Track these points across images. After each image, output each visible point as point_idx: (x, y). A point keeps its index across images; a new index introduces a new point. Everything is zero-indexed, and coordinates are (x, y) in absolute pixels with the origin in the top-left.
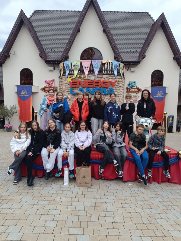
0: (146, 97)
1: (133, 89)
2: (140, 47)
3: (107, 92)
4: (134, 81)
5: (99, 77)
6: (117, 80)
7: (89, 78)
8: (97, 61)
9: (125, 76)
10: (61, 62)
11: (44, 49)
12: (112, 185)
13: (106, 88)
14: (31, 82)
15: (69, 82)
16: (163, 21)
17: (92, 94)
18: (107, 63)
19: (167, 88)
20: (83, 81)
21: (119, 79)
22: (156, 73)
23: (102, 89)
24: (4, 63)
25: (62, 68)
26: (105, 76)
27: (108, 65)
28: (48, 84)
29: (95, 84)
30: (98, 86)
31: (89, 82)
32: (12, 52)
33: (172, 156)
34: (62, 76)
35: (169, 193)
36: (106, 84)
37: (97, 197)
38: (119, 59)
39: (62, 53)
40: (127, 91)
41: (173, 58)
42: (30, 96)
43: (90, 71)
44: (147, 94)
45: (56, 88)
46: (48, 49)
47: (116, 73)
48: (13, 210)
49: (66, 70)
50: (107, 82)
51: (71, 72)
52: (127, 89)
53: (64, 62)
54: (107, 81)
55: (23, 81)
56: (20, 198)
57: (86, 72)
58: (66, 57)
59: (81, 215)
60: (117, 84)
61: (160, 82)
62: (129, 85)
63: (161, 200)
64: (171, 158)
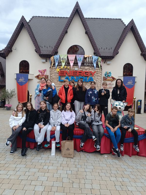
0: (119, 84)
1: (109, 78)
2: (114, 45)
3: (88, 80)
4: (109, 72)
5: (82, 68)
6: (96, 70)
7: (74, 69)
8: (80, 55)
9: (102, 68)
10: (51, 56)
11: (39, 46)
12: (91, 157)
13: (87, 77)
14: (27, 71)
15: (57, 71)
16: (132, 26)
17: (76, 82)
18: (88, 57)
19: (136, 78)
20: (68, 71)
21: (97, 70)
22: (127, 65)
23: (84, 78)
24: (7, 56)
25: (52, 61)
26: (87, 68)
27: (89, 59)
28: (41, 72)
29: (78, 74)
30: (81, 75)
31: (73, 72)
32: (14, 48)
33: (140, 133)
34: (52, 67)
35: (138, 165)
36: (87, 74)
37: (78, 166)
38: (98, 54)
39: (53, 49)
40: (104, 80)
41: (141, 54)
42: (26, 82)
43: (74, 63)
44: (120, 82)
45: (47, 76)
46: (42, 46)
47: (95, 65)
48: (9, 176)
49: (56, 62)
50: (88, 73)
51: (59, 64)
52: (104, 78)
53: (54, 56)
54: (88, 71)
55: (22, 70)
56: (15, 166)
57: (72, 64)
58: (56, 52)
59: (64, 181)
60: (96, 74)
61: (130, 73)
62: (105, 75)
63: (131, 170)
64: (139, 135)
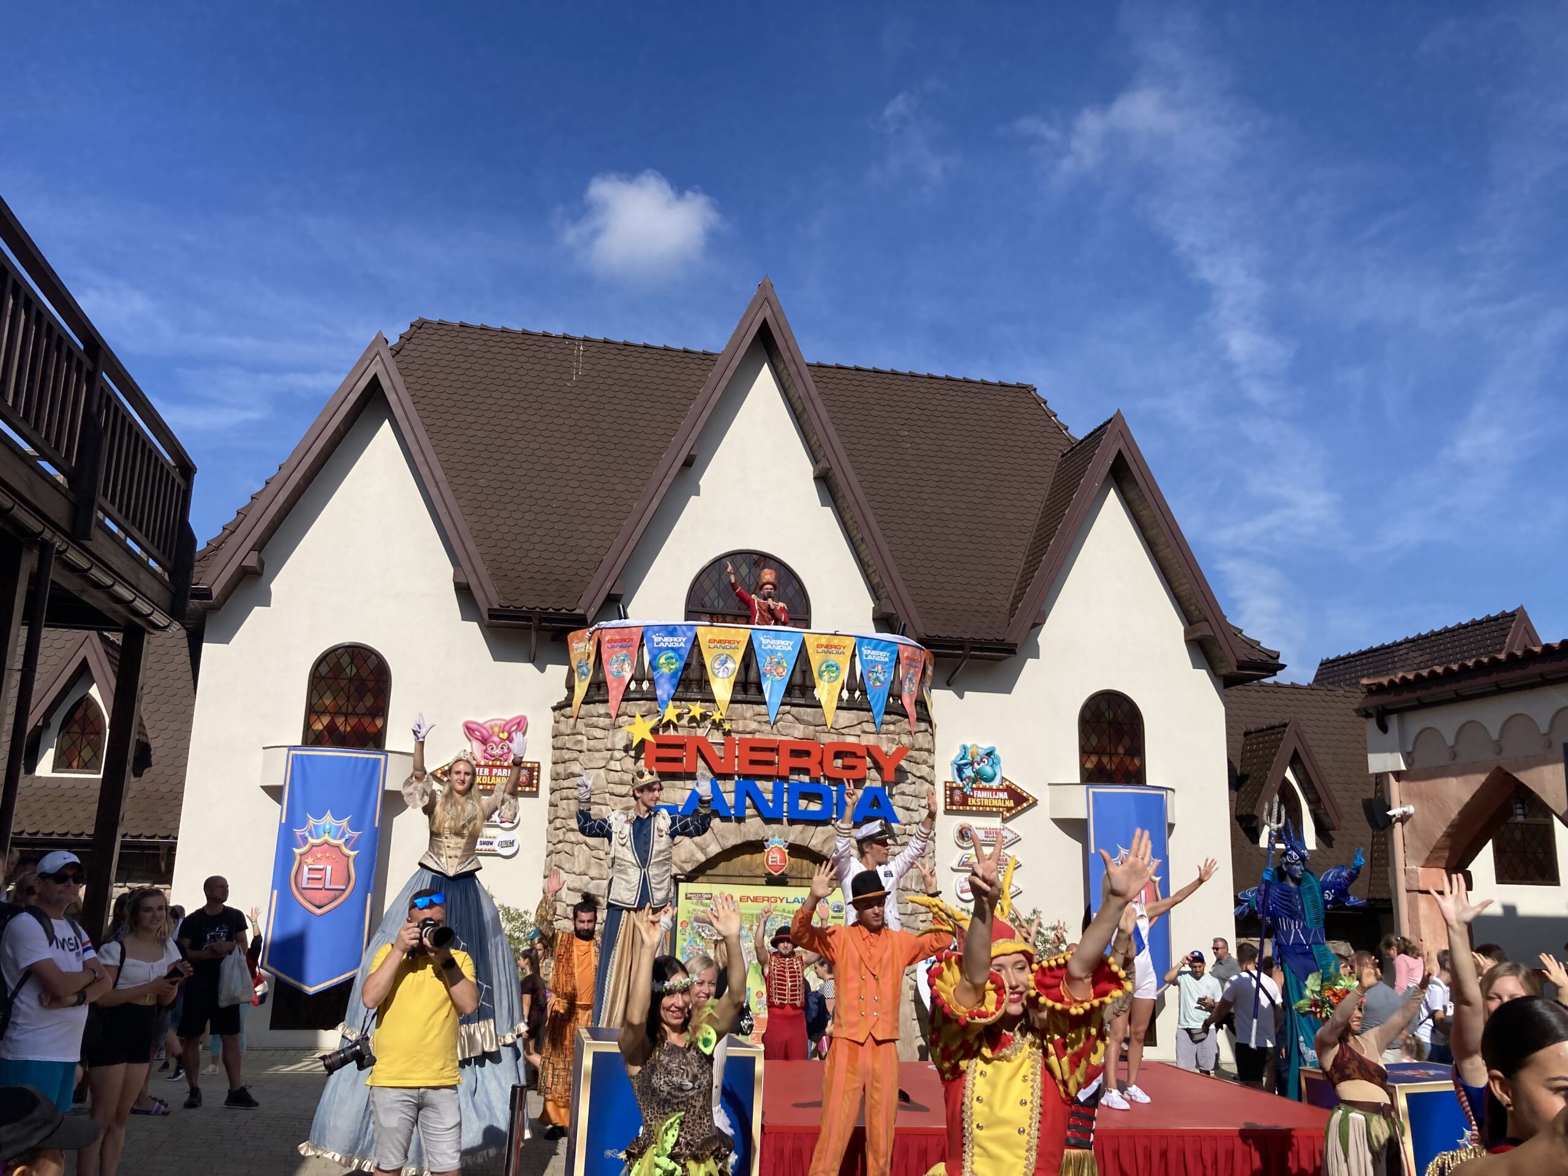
1: (984, 794)
5: (810, 719)
14: (371, 730)
15: (636, 741)
16: (1121, 455)
19: (1169, 793)
22: (1104, 706)
29: (784, 762)
30: (806, 771)
34: (583, 703)
36: (848, 761)
40: (952, 803)
41: (1186, 632)
50: (854, 755)
52: (952, 789)
53: (602, 627)
54: (856, 745)
55: (326, 720)
61: (1127, 760)
62: (960, 770)
